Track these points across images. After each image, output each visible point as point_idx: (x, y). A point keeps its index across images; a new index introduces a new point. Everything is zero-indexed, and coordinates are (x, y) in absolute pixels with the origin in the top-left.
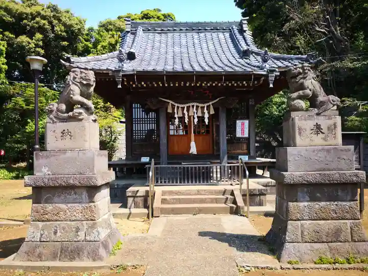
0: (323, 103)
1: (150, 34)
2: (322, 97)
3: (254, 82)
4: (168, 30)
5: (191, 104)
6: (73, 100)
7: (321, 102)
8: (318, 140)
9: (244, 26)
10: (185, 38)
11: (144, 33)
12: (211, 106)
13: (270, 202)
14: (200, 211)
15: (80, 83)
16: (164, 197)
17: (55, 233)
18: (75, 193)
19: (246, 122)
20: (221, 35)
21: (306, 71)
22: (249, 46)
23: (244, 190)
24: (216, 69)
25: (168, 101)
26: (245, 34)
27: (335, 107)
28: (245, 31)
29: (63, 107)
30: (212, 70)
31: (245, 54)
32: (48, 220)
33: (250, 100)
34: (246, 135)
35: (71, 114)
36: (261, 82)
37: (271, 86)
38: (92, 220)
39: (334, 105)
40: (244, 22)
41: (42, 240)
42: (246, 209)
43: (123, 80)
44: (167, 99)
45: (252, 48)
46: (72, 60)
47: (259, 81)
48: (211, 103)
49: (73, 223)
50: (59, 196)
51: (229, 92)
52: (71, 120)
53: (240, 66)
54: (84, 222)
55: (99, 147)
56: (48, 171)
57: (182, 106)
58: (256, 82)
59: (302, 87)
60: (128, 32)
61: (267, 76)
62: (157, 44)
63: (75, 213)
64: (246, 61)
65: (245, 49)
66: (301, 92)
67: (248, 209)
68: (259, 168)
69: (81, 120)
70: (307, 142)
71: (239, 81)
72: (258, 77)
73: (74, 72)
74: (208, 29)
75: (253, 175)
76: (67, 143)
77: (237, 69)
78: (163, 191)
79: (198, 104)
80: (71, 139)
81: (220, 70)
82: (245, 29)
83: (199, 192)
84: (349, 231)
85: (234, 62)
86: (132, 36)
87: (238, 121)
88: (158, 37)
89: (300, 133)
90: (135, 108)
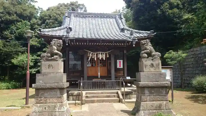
0: (154, 55)
1: (77, 18)
2: (154, 53)
3: (126, 44)
4: (86, 16)
5: (98, 53)
6: (54, 52)
7: (153, 55)
8: (152, 69)
9: (122, 16)
10: (94, 21)
11: (74, 17)
12: (108, 54)
13: (134, 98)
14: (103, 101)
15: (57, 45)
16: (87, 95)
17: (45, 108)
18: (54, 91)
19: (122, 61)
20: (111, 20)
21: (148, 43)
22: (124, 26)
23: (122, 92)
24: (110, 38)
25: (88, 51)
26: (122, 20)
27: (159, 57)
28: (122, 18)
29: (49, 55)
30: (108, 38)
31: (123, 30)
32: (42, 103)
33: (125, 51)
34: (122, 67)
35: (52, 58)
36: (130, 44)
37: (134, 46)
38: (61, 102)
39: (158, 56)
40: (122, 14)
41: (39, 111)
42: (123, 100)
43: (68, 42)
44: (88, 50)
45: (126, 27)
46: (42, 31)
47: (129, 43)
48: (107, 52)
49: (53, 104)
50: (47, 93)
51: (116, 48)
52: (52, 60)
53: (120, 36)
54: (58, 104)
55: (63, 72)
56: (42, 82)
57: (94, 53)
58: (127, 44)
59: (146, 49)
60: (67, 16)
61: (132, 42)
62: (82, 24)
63: (54, 100)
64: (123, 33)
65: (122, 28)
66: (146, 51)
67: (125, 100)
68: (129, 83)
69: (57, 60)
70: (148, 70)
71: (120, 43)
72: (128, 42)
73: (54, 40)
74: (105, 16)
75: (126, 86)
76: (50, 70)
77: (119, 38)
78: (86, 93)
79: (102, 52)
80: (52, 68)
81: (112, 38)
82: (122, 17)
83: (102, 93)
84: (164, 105)
85: (117, 34)
86: (69, 19)
87: (118, 61)
88: (81, 20)
89: (145, 67)
90: (70, 54)
